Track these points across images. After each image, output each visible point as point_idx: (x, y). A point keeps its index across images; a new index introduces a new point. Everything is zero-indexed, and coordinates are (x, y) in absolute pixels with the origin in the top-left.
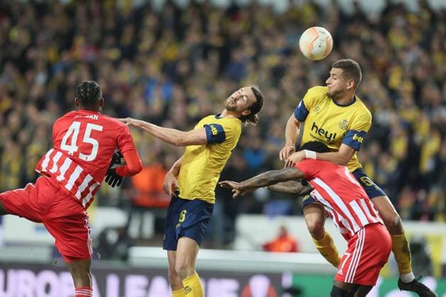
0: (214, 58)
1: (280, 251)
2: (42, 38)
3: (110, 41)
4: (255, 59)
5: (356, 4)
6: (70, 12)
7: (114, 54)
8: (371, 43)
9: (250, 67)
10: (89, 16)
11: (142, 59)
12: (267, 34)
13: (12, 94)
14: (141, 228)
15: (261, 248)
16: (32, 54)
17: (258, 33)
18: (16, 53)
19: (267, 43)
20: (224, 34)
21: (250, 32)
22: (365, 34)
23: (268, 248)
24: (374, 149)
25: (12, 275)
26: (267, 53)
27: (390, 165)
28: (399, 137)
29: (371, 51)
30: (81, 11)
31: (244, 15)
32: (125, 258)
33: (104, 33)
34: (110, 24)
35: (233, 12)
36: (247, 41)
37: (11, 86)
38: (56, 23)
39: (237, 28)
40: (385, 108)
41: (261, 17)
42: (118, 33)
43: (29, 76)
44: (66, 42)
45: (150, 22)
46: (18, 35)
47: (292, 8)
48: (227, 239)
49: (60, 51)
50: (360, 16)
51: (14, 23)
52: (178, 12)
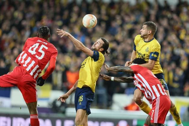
0: (103, 25)
1: (132, 110)
2: (28, 16)
3: (58, 17)
4: (121, 26)
5: (166, 2)
6: (40, 5)
7: (60, 23)
8: (172, 19)
9: (119, 29)
10: (49, 7)
11: (72, 25)
12: (127, 15)
13: (15, 41)
14: (71, 99)
15: (124, 109)
16: (24, 23)
17: (123, 14)
18: (17, 23)
19: (127, 19)
20: (108, 15)
21: (119, 14)
22: (169, 15)
23: (127, 108)
24: (173, 65)
25: (15, 120)
26: (127, 23)
27: (180, 73)
28: (184, 60)
29: (172, 22)
30: (45, 5)
31: (117, 6)
32: (64, 112)
33: (55, 14)
34: (58, 10)
35: (112, 5)
36: (118, 18)
37: (14, 37)
38: (34, 10)
39: (113, 12)
40: (178, 47)
41: (124, 7)
42: (61, 14)
43: (23, 33)
44: (39, 18)
45: (76, 9)
46: (18, 15)
47: (138, 4)
48: (109, 104)
49: (36, 22)
50: (167, 7)
51: (16, 9)
52: (88, 5)
